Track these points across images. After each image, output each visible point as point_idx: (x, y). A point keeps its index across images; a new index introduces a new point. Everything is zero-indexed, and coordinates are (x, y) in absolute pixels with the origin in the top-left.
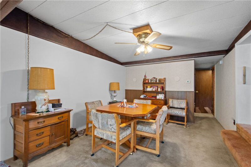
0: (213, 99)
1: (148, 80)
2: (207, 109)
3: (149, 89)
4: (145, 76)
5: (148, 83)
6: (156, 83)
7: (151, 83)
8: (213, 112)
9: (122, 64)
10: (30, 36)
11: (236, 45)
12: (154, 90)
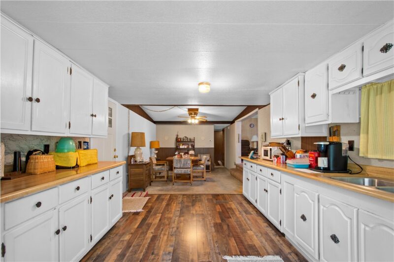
0: (223, 154)
1: (181, 139)
2: (220, 162)
3: (181, 147)
4: (177, 136)
5: (181, 141)
6: (188, 141)
7: (183, 141)
8: (223, 164)
9: (155, 122)
10: (130, 110)
11: (236, 121)
12: (186, 147)
